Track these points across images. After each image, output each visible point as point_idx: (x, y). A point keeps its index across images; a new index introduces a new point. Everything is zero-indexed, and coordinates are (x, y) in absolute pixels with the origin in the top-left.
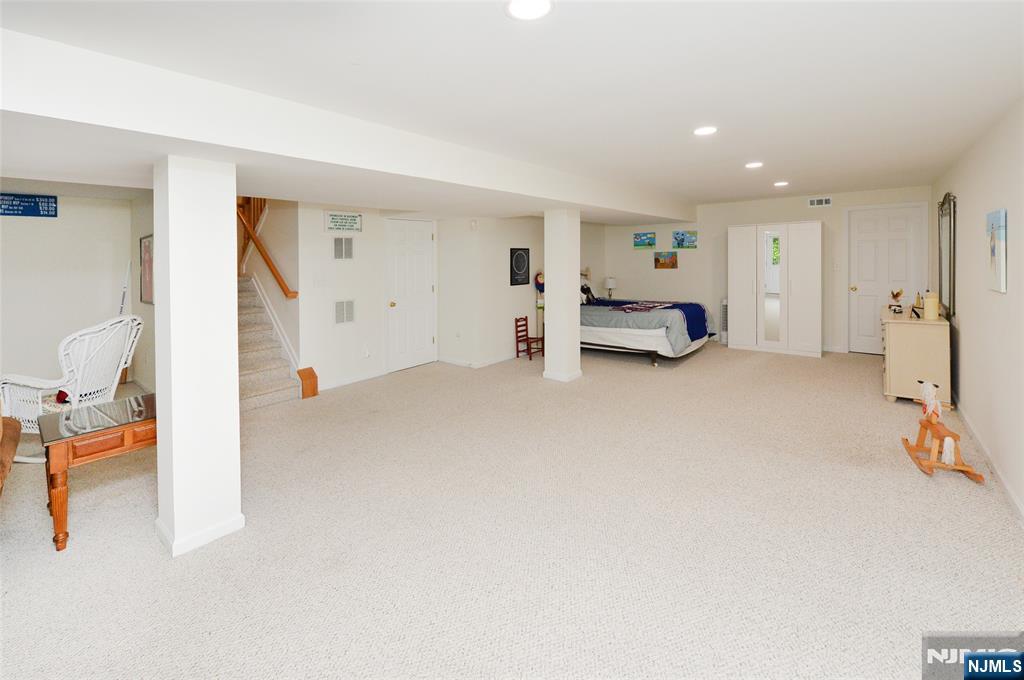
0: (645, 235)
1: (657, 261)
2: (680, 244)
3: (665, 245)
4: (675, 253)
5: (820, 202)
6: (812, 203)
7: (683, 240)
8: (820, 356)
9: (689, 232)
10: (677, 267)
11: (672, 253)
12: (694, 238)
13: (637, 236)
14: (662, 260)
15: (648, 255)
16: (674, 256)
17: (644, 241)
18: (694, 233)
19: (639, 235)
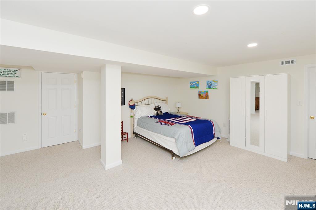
0: (195, 82)
1: (199, 95)
2: (210, 87)
3: (203, 87)
4: (208, 91)
5: (288, 62)
6: (282, 63)
7: (211, 85)
8: (286, 161)
9: (214, 81)
10: (208, 99)
11: (206, 91)
12: (216, 84)
13: (191, 83)
14: (202, 94)
15: (196, 92)
16: (207, 93)
17: (195, 85)
18: (216, 82)
19: (192, 82)
